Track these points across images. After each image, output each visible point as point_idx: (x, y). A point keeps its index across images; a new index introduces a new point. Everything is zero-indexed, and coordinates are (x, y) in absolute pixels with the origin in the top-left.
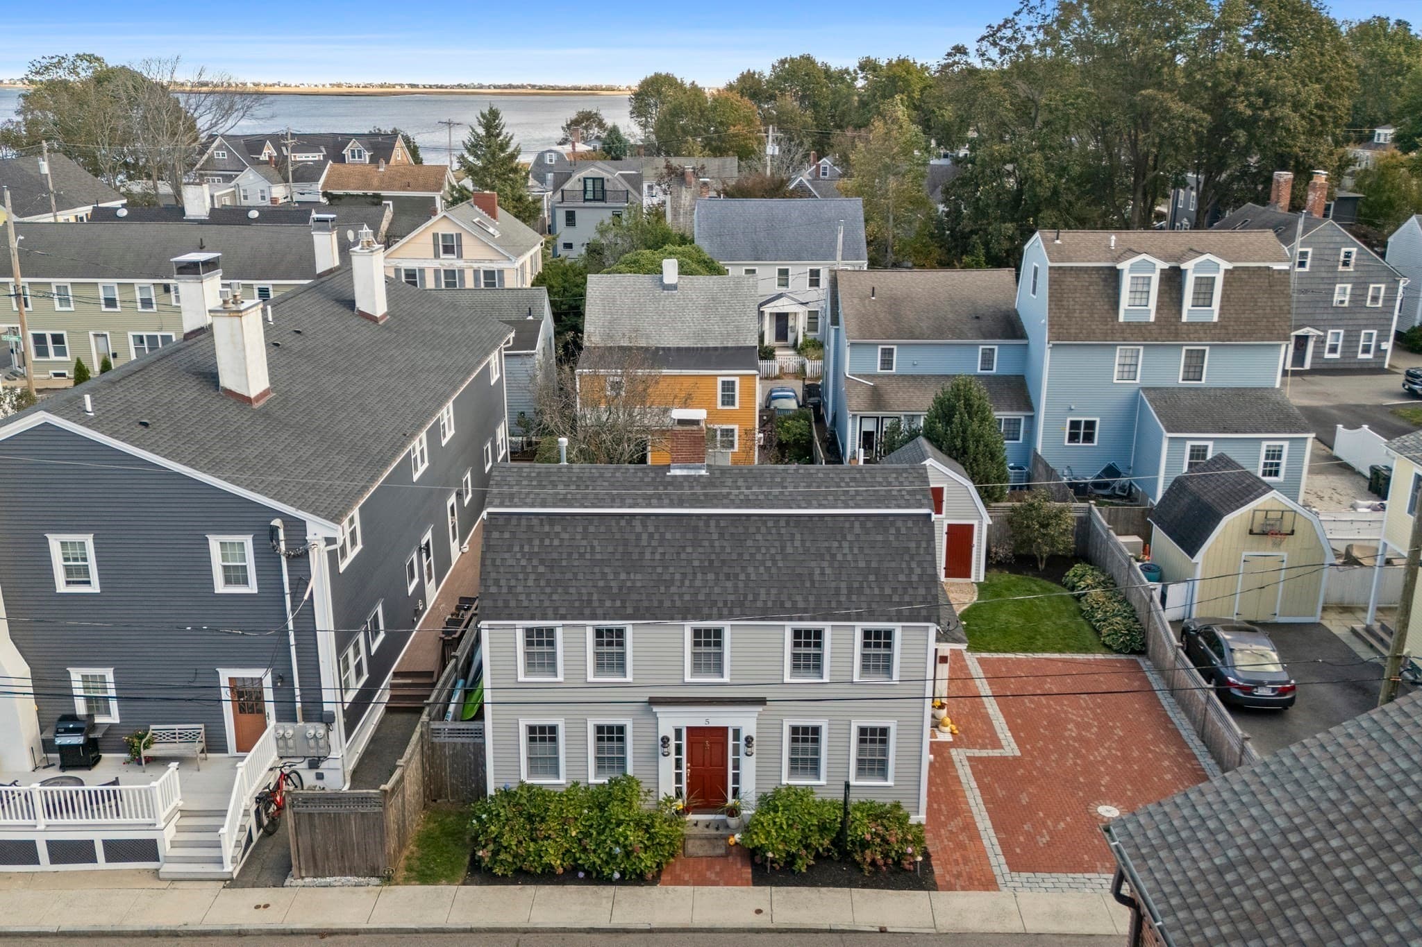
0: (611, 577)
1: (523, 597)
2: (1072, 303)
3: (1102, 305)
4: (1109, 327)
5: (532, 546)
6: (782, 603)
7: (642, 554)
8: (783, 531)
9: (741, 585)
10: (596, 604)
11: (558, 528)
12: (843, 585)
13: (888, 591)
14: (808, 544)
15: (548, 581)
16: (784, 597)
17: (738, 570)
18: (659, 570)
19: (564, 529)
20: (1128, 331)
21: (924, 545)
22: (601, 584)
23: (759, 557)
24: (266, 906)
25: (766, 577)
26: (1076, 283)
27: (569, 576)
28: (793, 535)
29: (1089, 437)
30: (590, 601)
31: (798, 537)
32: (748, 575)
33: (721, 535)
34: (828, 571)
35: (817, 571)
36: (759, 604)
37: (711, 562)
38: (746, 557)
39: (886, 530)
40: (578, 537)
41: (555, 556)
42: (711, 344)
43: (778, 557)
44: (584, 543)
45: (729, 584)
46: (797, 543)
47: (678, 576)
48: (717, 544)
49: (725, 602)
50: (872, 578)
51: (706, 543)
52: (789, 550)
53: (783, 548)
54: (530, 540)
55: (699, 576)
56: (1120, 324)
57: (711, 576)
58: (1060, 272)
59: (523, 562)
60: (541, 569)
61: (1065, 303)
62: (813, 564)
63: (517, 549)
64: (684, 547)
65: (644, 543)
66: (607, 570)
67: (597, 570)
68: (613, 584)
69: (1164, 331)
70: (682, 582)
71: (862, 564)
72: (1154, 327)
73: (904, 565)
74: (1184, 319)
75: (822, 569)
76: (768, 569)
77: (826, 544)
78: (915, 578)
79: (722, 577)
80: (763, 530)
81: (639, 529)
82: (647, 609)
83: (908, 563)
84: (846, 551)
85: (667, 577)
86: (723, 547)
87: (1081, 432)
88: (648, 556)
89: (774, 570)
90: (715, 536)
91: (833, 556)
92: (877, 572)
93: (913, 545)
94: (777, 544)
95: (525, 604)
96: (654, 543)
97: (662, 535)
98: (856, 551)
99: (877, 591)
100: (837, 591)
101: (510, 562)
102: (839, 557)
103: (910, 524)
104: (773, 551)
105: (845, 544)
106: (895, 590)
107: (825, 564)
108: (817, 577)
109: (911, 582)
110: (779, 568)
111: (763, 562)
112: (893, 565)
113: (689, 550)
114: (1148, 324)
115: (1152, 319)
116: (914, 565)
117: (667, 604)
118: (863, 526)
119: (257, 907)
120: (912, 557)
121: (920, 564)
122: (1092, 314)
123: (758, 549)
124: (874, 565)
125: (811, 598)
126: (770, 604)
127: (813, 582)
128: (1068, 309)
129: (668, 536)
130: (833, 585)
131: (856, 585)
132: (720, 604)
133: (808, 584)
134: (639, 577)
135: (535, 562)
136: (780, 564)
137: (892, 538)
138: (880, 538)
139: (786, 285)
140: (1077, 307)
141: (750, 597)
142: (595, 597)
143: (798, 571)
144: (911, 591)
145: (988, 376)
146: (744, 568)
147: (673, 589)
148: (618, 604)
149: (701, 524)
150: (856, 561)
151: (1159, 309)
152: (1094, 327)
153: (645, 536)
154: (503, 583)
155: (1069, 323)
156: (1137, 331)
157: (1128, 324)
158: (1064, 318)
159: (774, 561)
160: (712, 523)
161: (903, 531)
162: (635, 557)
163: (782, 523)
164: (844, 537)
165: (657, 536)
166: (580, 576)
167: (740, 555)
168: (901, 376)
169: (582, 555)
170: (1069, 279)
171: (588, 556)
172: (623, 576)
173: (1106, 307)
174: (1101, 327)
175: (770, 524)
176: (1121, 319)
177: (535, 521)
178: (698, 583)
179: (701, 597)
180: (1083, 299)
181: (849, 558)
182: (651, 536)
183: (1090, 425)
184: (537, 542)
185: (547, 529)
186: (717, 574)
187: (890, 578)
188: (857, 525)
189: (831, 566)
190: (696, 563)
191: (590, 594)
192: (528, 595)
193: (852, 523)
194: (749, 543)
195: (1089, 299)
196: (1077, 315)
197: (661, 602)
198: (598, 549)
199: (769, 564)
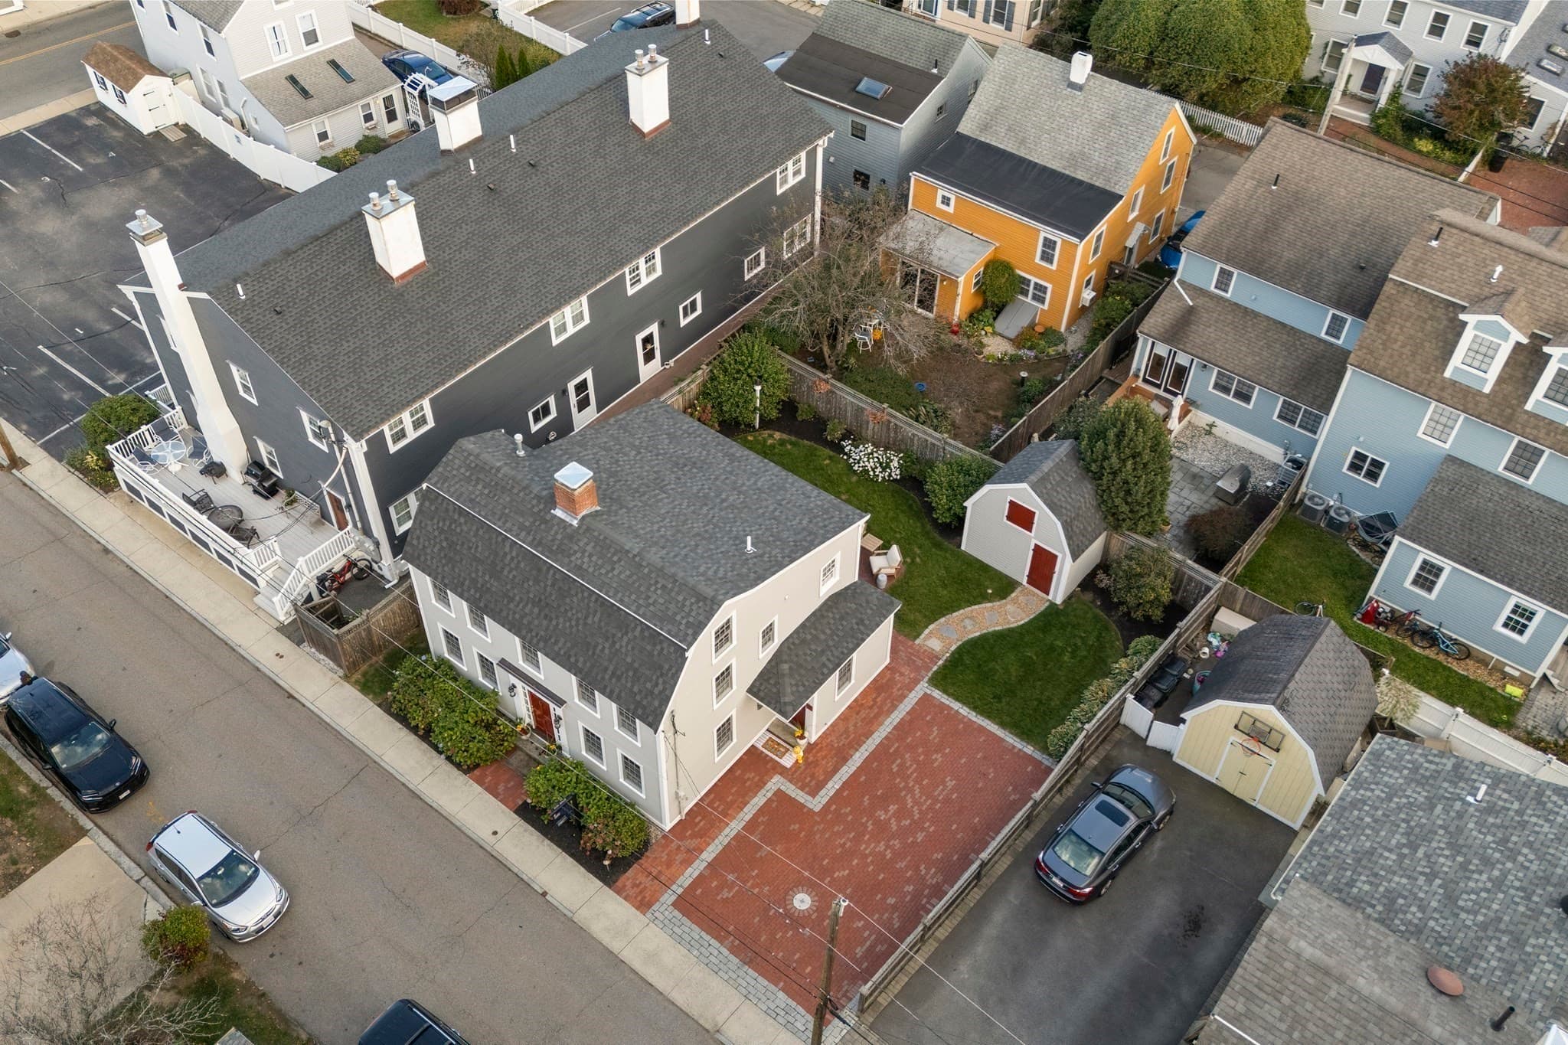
0: (480, 574)
1: (429, 557)
2: (1397, 330)
3: (1431, 349)
4: (1428, 377)
5: (444, 525)
6: (570, 656)
7: (503, 568)
8: (591, 605)
9: (551, 628)
10: (465, 588)
11: (462, 520)
12: (611, 668)
13: (636, 689)
14: (603, 624)
15: (446, 555)
16: (572, 653)
17: (553, 616)
18: (509, 587)
19: (466, 523)
20: (1450, 391)
21: (674, 670)
22: (473, 575)
23: (569, 614)
24: (282, 657)
25: (568, 631)
26: (1413, 310)
27: (458, 558)
28: (596, 611)
29: (1373, 475)
30: (463, 584)
31: (598, 615)
32: (558, 624)
33: (553, 585)
34: (607, 651)
35: (600, 647)
36: (556, 648)
37: (540, 600)
38: (562, 609)
39: (655, 645)
40: (472, 533)
41: (455, 539)
42: (1080, 175)
43: (581, 622)
44: (474, 540)
45: (545, 623)
46: (596, 619)
47: (517, 598)
48: (548, 589)
49: (537, 635)
50: (631, 674)
51: (542, 584)
52: (589, 621)
53: (586, 618)
54: (444, 520)
55: (530, 606)
56: (1444, 379)
57: (536, 610)
58: (1401, 289)
59: (436, 533)
60: (444, 544)
61: (1388, 327)
62: (600, 641)
63: (435, 521)
64: (528, 580)
65: (507, 562)
66: (480, 567)
67: (474, 564)
68: (480, 580)
69: (1495, 410)
70: (519, 603)
71: (629, 660)
72: (1486, 400)
73: (654, 678)
74: (1529, 406)
75: (604, 648)
76: (571, 627)
77: (614, 631)
78: (656, 691)
79: (542, 615)
80: (580, 595)
81: (507, 549)
82: (492, 610)
83: (658, 678)
84: (624, 644)
85: (511, 595)
86: (551, 594)
87: (1366, 466)
88: (505, 572)
89: (574, 630)
90: (549, 583)
91: (614, 643)
92: (636, 671)
93: (667, 667)
94: (584, 612)
95: (429, 563)
96: (513, 566)
97: (519, 562)
98: (629, 648)
99: (629, 685)
100: (606, 669)
101: (429, 528)
102: (617, 646)
103: (672, 649)
104: (580, 615)
105: (625, 639)
106: (640, 691)
107: (607, 645)
108: (598, 651)
109: (652, 693)
110: (578, 630)
111: (570, 620)
112: (648, 672)
113: (531, 583)
114: (1480, 393)
115: (1487, 390)
116: (661, 681)
117: (504, 614)
118: (642, 631)
119: (277, 655)
120: (662, 675)
121: (664, 682)
122: (1414, 354)
123: (572, 609)
124: (636, 665)
125: (588, 664)
126: (562, 652)
127: (594, 653)
128: (1389, 335)
129: (522, 565)
130: (606, 663)
131: (619, 673)
132: (534, 634)
133: (590, 653)
134: (496, 584)
135: (443, 537)
136: (580, 628)
137: (656, 653)
138: (649, 648)
139: (1397, 23)
140: (1401, 338)
141: (553, 640)
142: (467, 583)
143: (588, 640)
144: (649, 698)
145: (1332, 344)
146: (557, 617)
147: (512, 606)
148: (478, 595)
149: (545, 568)
150: (626, 655)
151: (1500, 380)
152: (1409, 369)
153: (509, 557)
154: (421, 540)
155: (1381, 352)
156: (1462, 397)
157: (1454, 383)
158: (1378, 344)
159: (577, 625)
160: (551, 572)
161: (665, 652)
162: (498, 568)
163: (593, 598)
164: (626, 633)
165: (515, 561)
166: (464, 562)
167: (559, 606)
168: (1235, 304)
169: (470, 548)
170: (1407, 301)
171: (473, 551)
172: (487, 578)
173: (1437, 353)
174: (1419, 372)
175: (586, 594)
176: (1448, 374)
177: (451, 507)
178: (527, 610)
179: (525, 621)
180: (1412, 332)
181: (623, 650)
182: (512, 558)
183: (1378, 465)
184: (448, 523)
185: (456, 517)
186: (540, 611)
187: (642, 680)
188: (639, 629)
189: (610, 648)
190: (531, 596)
191: (465, 579)
192: (432, 558)
193: (636, 625)
194: (568, 600)
195: (1420, 334)
196: (1396, 347)
197: (501, 610)
198: (480, 549)
199: (573, 623)
